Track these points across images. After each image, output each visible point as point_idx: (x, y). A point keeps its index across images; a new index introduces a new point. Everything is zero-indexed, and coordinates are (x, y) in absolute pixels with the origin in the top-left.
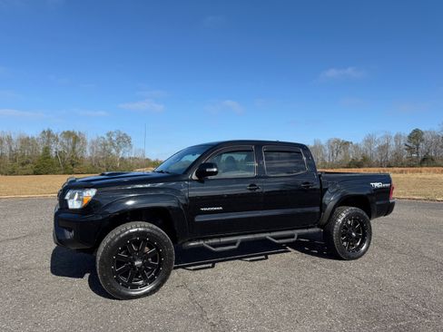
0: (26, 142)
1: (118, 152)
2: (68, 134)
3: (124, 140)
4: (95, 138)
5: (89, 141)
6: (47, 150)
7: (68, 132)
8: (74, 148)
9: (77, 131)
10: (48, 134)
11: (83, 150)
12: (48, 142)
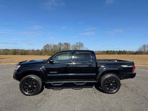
0: (55, 46)
1: (79, 48)
2: (66, 44)
3: (81, 45)
4: (73, 45)
5: (71, 46)
6: (60, 48)
7: (66, 43)
8: (67, 48)
9: (68, 43)
10: (60, 44)
11: (69, 48)
12: (60, 46)
